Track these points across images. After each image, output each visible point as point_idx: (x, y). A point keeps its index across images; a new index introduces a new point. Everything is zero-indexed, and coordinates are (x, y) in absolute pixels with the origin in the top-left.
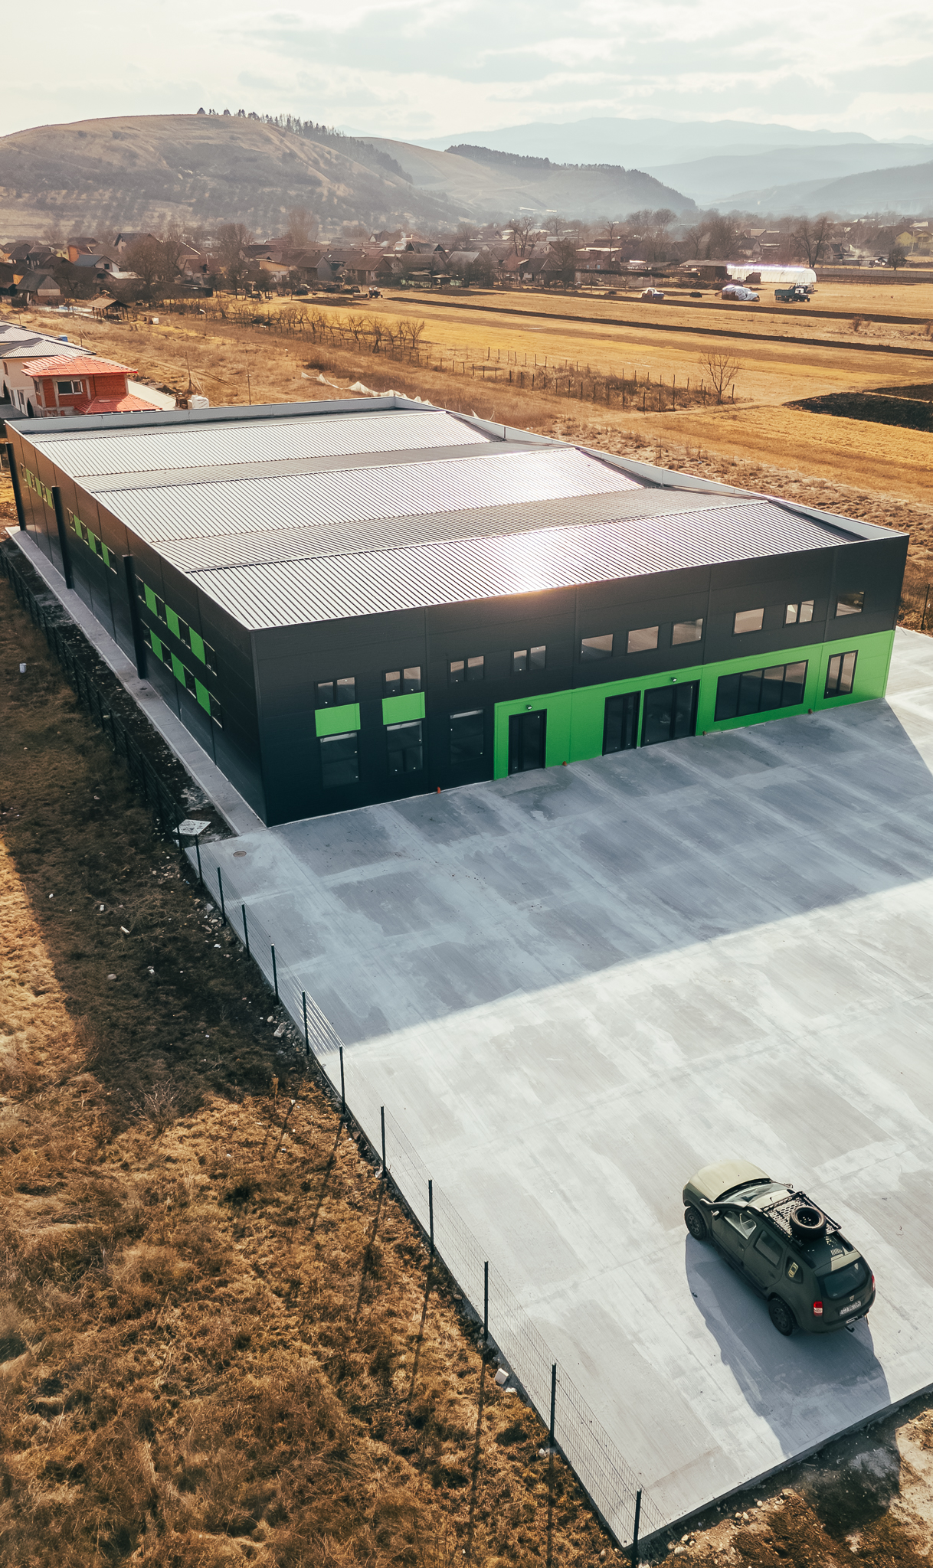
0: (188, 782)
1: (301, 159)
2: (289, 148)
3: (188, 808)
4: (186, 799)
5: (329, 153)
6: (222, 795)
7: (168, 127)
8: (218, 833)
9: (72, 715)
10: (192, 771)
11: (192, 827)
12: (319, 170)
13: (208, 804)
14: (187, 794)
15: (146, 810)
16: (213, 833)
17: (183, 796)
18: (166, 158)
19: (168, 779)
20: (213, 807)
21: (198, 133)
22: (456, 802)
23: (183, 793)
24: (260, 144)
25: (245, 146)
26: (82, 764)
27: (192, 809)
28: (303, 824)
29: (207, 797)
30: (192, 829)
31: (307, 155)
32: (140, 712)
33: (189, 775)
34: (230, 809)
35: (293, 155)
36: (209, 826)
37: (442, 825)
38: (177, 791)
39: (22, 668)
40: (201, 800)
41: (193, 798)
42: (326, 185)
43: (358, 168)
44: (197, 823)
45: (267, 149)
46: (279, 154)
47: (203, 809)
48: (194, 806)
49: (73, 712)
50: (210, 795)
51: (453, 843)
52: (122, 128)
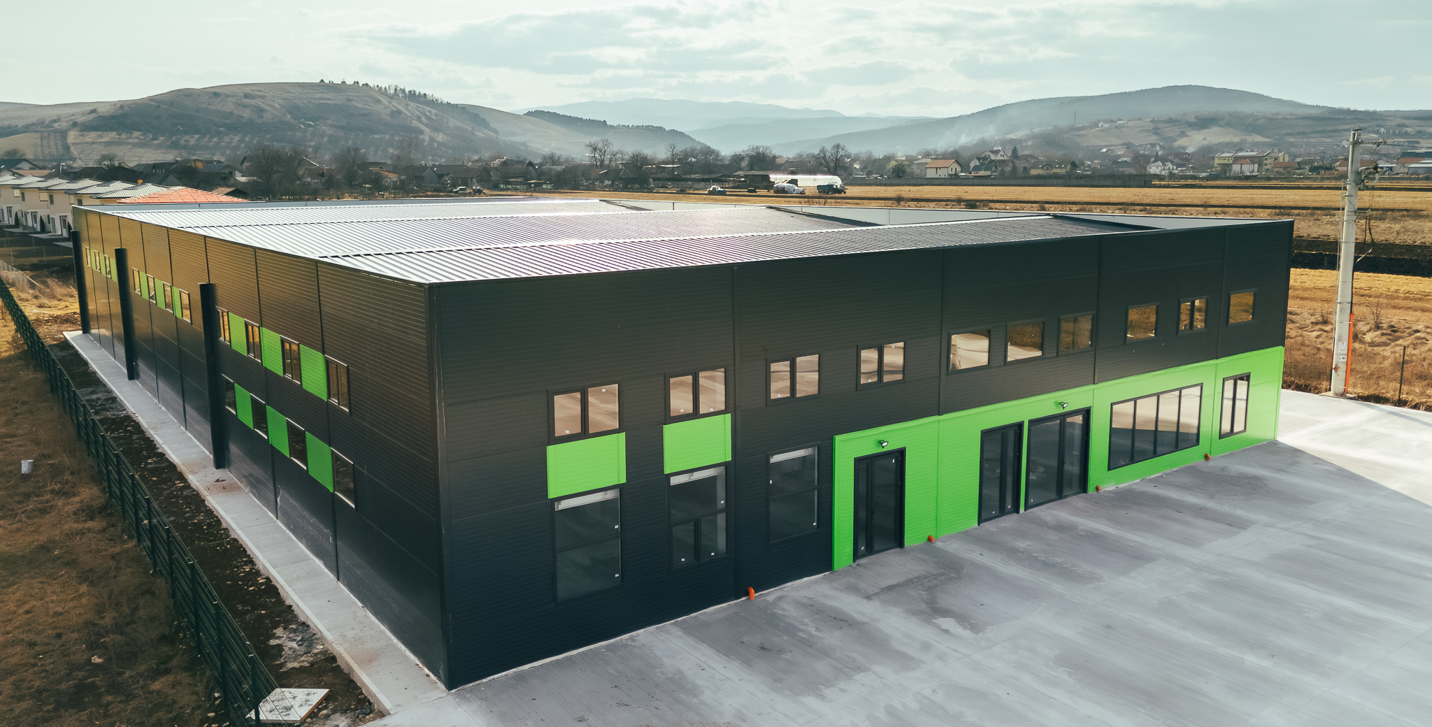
0: (285, 615)
1: (406, 115)
2: (395, 107)
3: (282, 665)
4: (280, 648)
5: (429, 112)
6: (350, 634)
7: (293, 91)
8: (344, 712)
9: (90, 524)
10: (292, 594)
11: (286, 703)
12: (422, 123)
13: (324, 652)
14: (283, 638)
15: (194, 676)
16: (334, 712)
17: (273, 642)
18: (290, 113)
19: (246, 612)
20: (333, 659)
21: (318, 95)
22: (790, 612)
23: (274, 636)
24: (372, 104)
25: (359, 105)
26: (84, 600)
27: (290, 665)
28: (520, 677)
29: (322, 640)
30: (288, 709)
31: (411, 112)
32: (210, 513)
33: (288, 603)
34: (369, 660)
35: (399, 112)
36: (326, 698)
37: (788, 656)
38: (261, 633)
39: (25, 466)
40: (310, 646)
41: (294, 645)
42: (427, 134)
43: (453, 122)
44: (300, 693)
45: (378, 107)
46: (388, 111)
47: (312, 664)
48: (296, 658)
49: (92, 519)
50: (328, 636)
51: (828, 692)
52: (252, 90)
